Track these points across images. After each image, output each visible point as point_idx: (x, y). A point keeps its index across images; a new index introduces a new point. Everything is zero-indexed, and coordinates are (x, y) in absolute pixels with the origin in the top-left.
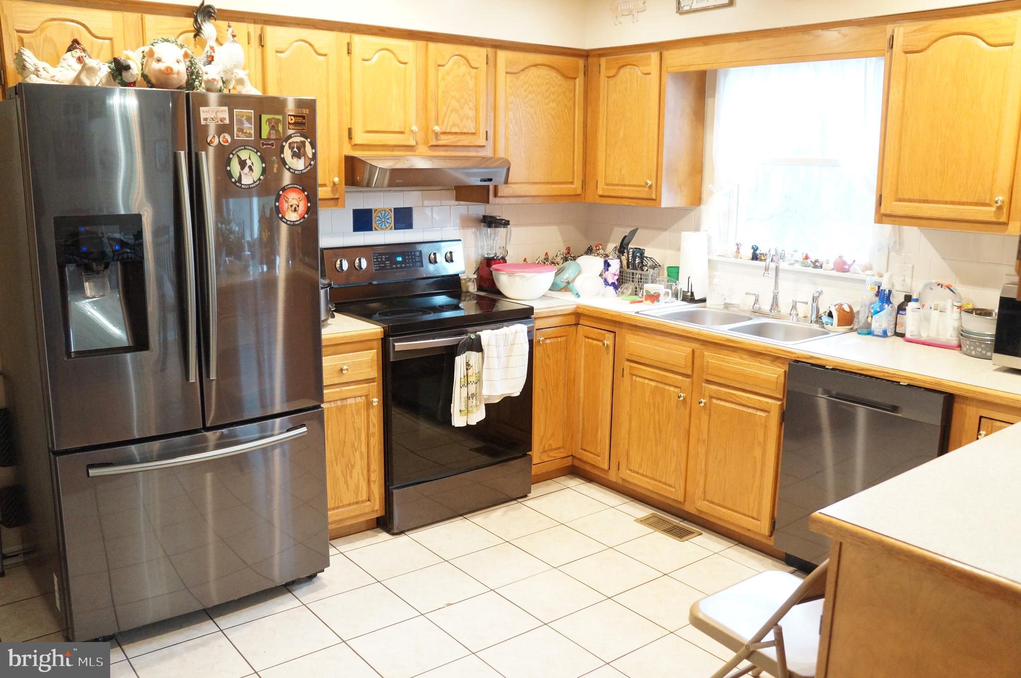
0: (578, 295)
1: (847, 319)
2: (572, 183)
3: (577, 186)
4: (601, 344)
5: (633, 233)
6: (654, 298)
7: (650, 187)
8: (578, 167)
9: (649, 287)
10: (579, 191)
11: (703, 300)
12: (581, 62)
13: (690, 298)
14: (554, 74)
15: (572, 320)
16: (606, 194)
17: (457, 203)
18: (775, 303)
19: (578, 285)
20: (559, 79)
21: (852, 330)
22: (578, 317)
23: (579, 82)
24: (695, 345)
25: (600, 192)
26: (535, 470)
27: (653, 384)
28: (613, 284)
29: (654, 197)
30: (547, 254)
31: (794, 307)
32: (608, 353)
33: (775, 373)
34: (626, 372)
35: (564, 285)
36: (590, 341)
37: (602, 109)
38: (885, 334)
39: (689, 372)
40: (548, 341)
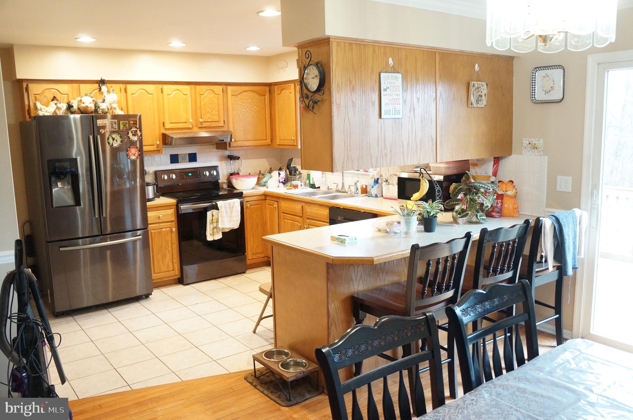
0: (267, 188)
1: (365, 191)
2: (266, 140)
3: (268, 141)
4: (272, 206)
5: (291, 160)
6: (296, 187)
7: (294, 140)
8: (269, 133)
9: (294, 183)
10: (270, 143)
11: (319, 187)
12: (267, 88)
13: (313, 186)
14: (254, 94)
15: (263, 198)
16: (280, 144)
17: (217, 150)
18: (343, 186)
19: (269, 184)
20: (256, 96)
21: (367, 195)
22: (266, 196)
23: (267, 96)
24: (303, 204)
25: (278, 143)
26: (248, 262)
27: (291, 221)
28: (282, 182)
29: (295, 144)
30: (260, 171)
31: (349, 188)
32: (276, 210)
33: (325, 212)
34: (282, 217)
35: (263, 184)
36: (270, 206)
37: (276, 108)
38: (376, 196)
39: (301, 215)
40: (252, 206)
